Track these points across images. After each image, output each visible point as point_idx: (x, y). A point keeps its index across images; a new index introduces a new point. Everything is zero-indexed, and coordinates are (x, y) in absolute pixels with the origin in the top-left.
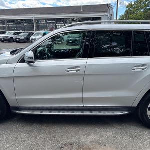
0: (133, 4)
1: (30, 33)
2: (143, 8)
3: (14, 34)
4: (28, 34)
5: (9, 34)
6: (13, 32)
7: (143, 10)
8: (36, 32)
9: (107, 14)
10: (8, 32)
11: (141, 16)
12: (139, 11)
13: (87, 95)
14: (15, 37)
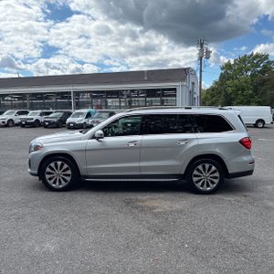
0: (232, 62)
1: (65, 113)
2: (249, 70)
3: (41, 115)
4: (62, 114)
5: (34, 115)
6: (40, 111)
7: (249, 73)
8: (74, 112)
9: (185, 83)
10: (31, 112)
11: (246, 82)
12: (243, 74)
13: (143, 164)
14: (42, 119)
